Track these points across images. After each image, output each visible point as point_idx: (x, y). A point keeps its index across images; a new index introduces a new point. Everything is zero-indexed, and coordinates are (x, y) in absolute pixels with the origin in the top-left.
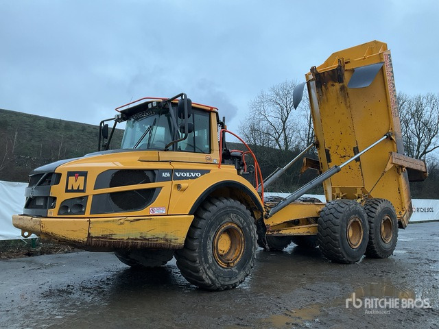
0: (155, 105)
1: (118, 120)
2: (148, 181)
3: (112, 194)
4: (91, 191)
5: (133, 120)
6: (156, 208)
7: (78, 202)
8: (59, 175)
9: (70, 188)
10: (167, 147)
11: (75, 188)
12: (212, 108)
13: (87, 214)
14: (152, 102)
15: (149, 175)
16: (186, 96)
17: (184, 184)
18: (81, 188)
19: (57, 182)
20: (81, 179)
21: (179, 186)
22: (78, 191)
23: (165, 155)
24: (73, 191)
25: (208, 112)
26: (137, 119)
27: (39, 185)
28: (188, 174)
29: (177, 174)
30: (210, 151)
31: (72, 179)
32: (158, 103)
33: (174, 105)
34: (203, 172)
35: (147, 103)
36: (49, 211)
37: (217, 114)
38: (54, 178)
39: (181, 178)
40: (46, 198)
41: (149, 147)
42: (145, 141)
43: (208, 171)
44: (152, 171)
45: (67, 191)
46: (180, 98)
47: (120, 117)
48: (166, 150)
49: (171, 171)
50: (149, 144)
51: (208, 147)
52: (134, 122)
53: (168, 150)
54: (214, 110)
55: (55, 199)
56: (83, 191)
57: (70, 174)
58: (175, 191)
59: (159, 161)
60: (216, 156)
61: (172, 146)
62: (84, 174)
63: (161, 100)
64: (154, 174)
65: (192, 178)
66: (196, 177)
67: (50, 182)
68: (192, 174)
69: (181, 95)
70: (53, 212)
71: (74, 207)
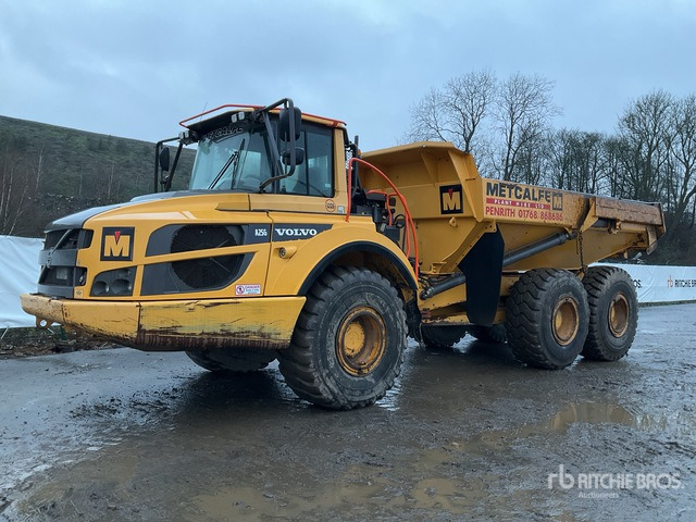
0: (242, 117)
1: (184, 141)
2: (232, 243)
3: (175, 264)
5: (207, 140)
6: (245, 285)
8: (90, 232)
9: (107, 254)
10: (262, 187)
11: (116, 254)
12: (336, 122)
13: (136, 295)
14: (237, 112)
15: (234, 233)
16: (291, 104)
17: (289, 247)
18: (126, 254)
19: (87, 245)
20: (125, 239)
21: (281, 251)
22: (120, 258)
23: (259, 201)
24: (112, 258)
25: (329, 129)
26: (215, 140)
27: (60, 247)
28: (296, 230)
29: (278, 231)
30: (333, 193)
31: (110, 239)
32: (248, 114)
33: (274, 117)
34: (321, 228)
35: (229, 115)
36: (77, 289)
37: (345, 131)
38: (81, 237)
39: (285, 238)
40: (71, 269)
41: (234, 187)
43: (329, 227)
44: (239, 226)
45: (103, 258)
46: (282, 106)
47: (187, 136)
48: (262, 191)
49: (269, 227)
50: (233, 182)
51: (328, 186)
53: (264, 192)
54: (339, 125)
55: (84, 270)
56: (129, 259)
57: (108, 231)
58: (276, 258)
59: (250, 211)
61: (271, 185)
62: (129, 231)
63: (252, 109)
64: (242, 232)
65: (303, 237)
66: (309, 236)
67: (75, 243)
68: (303, 230)
69: (285, 101)
70: (83, 291)
71: (115, 283)
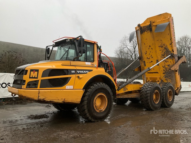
4: (40, 78)
7: (35, 83)
42: (65, 56)
52: (61, 47)
60: (96, 63)
